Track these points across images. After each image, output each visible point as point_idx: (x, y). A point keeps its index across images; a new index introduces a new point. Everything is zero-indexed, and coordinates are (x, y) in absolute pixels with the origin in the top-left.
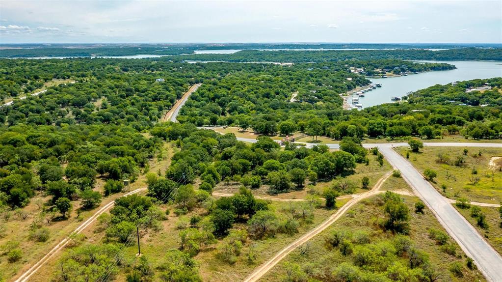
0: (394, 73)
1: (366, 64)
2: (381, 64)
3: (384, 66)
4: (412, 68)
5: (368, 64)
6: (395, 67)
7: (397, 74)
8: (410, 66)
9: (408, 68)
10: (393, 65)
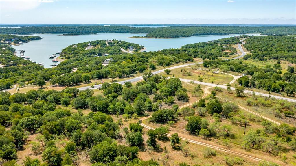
9: (20, 39)
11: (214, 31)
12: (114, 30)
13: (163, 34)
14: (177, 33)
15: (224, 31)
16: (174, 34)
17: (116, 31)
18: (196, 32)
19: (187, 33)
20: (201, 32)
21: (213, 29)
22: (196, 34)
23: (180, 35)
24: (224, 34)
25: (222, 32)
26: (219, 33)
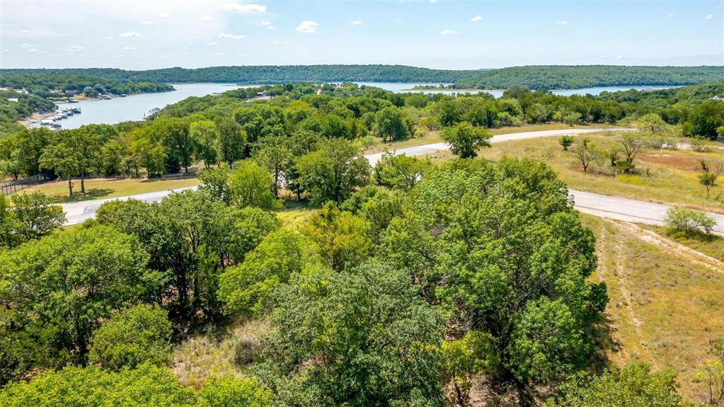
0: (86, 96)
1: (30, 82)
2: (59, 82)
3: (64, 86)
4: (114, 88)
5: (33, 83)
6: (85, 86)
7: (91, 96)
8: (108, 85)
9: (107, 88)
10: (81, 83)
11: (652, 76)
12: (372, 75)
13: (503, 79)
14: (543, 78)
15: (682, 77)
16: (533, 80)
17: (377, 76)
18: (598, 78)
19: (572, 80)
20: (614, 78)
21: (651, 70)
22: (598, 82)
23: (551, 83)
24: (682, 85)
25: (676, 78)
26: (667, 82)
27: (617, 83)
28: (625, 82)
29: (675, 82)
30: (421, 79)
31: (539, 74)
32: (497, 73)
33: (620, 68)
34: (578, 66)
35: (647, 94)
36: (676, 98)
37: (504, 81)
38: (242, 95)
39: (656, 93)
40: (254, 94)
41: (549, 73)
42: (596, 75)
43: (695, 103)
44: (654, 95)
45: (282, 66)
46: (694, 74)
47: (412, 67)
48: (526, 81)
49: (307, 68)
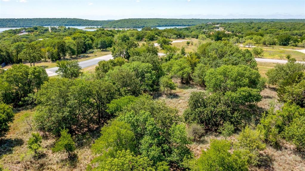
12: (63, 22)
13: (122, 24)
14: (138, 23)
15: (187, 23)
16: (134, 24)
17: (65, 23)
19: (149, 24)
20: (163, 23)
21: (176, 20)
22: (158, 25)
23: (141, 26)
24: (187, 26)
25: (185, 23)
26: (182, 25)
27: (165, 25)
28: (167, 25)
29: (184, 25)
30: (86, 24)
31: (136, 22)
32: (119, 21)
33: (165, 19)
34: (149, 19)
35: (181, 29)
36: (191, 30)
37: (123, 25)
38: (15, 32)
39: (184, 28)
40: (20, 32)
41: (140, 22)
42: (157, 22)
43: (198, 32)
44: (184, 30)
45: (18, 19)
46: (190, 22)
47: (81, 19)
48: (132, 25)
49: (31, 20)
